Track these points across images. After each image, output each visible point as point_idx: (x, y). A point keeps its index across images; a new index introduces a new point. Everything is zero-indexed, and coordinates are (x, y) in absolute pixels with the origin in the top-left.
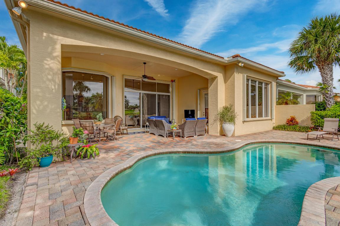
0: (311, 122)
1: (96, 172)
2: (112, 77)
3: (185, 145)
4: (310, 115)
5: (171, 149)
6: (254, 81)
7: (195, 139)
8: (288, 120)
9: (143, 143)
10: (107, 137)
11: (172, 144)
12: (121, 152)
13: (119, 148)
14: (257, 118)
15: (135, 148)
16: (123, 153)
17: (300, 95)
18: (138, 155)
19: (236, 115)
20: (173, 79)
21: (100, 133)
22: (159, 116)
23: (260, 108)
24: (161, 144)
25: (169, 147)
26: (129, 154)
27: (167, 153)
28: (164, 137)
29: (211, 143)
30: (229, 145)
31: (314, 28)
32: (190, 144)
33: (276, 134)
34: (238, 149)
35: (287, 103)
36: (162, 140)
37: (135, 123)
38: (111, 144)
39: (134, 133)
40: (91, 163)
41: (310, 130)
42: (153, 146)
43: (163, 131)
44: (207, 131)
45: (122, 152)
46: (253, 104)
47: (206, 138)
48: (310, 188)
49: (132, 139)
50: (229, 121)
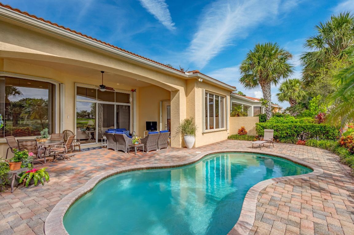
0: (255, 132)
1: (50, 200)
2: (60, 84)
3: (148, 160)
4: (255, 126)
5: (134, 166)
6: (211, 95)
7: (158, 153)
8: (239, 130)
9: (101, 160)
10: (54, 156)
11: (134, 160)
12: (76, 174)
13: (73, 170)
14: (215, 130)
15: (92, 168)
16: (80, 174)
17: (250, 107)
18: (98, 175)
19: (196, 127)
20: (134, 89)
21: (45, 152)
22: (118, 129)
23: (217, 119)
24: (122, 161)
25: (131, 163)
26: (87, 175)
27: (129, 171)
28: (124, 152)
29: (174, 157)
30: (190, 158)
31: (257, 51)
32: (153, 159)
33: (230, 144)
34: (198, 161)
35: (238, 115)
36: (123, 156)
37: (89, 137)
38: (61, 165)
39: (89, 149)
40: (41, 191)
41: (255, 139)
42: (113, 164)
43: (123, 146)
44: (169, 144)
45: (78, 174)
46: (211, 116)
47: (169, 151)
48: (249, 190)
49: (86, 157)
50: (190, 134)
